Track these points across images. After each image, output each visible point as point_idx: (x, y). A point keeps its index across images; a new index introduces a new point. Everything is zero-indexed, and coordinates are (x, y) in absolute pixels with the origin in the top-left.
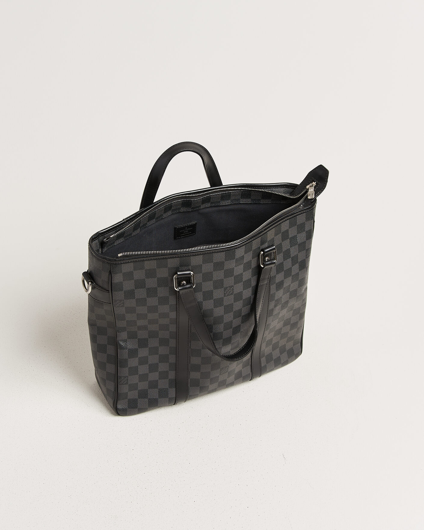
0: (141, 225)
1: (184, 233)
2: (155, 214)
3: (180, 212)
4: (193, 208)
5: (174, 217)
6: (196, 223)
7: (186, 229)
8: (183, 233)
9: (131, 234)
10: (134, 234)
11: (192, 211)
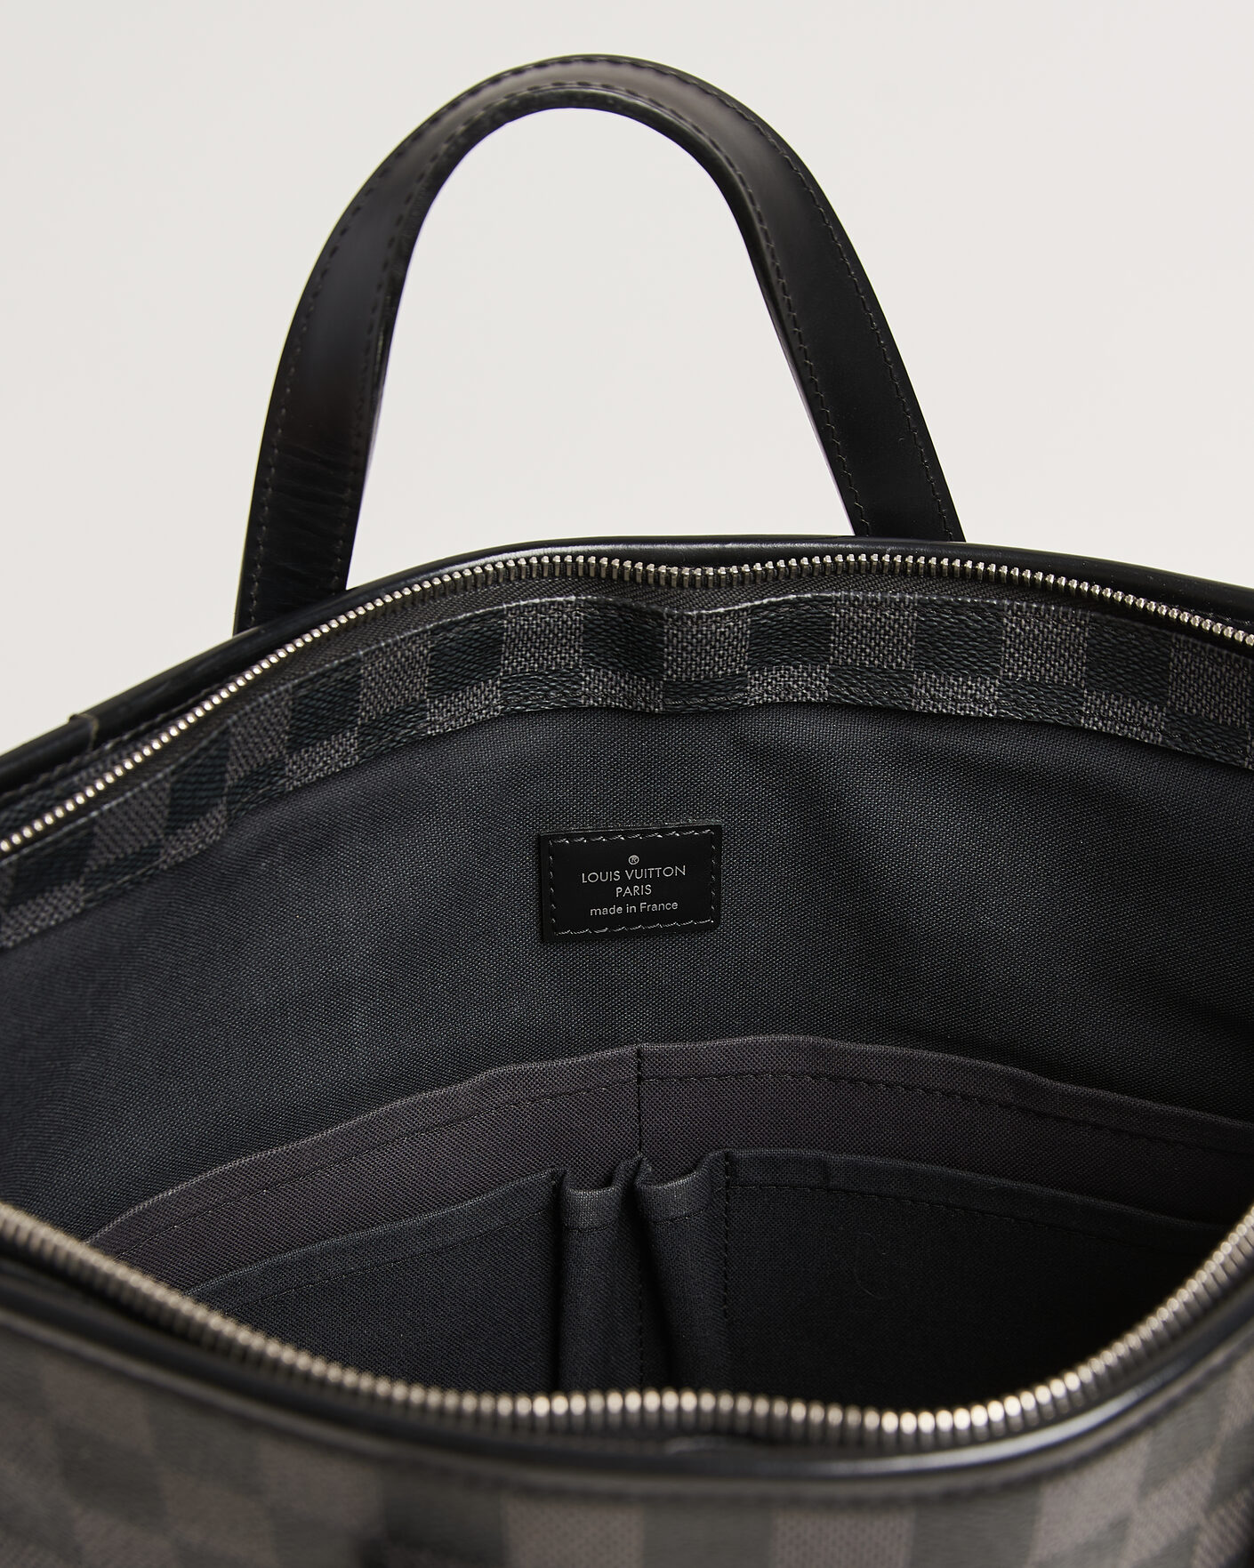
0: (234, 773)
1: (622, 901)
2: (352, 687)
3: (577, 710)
4: (672, 689)
5: (530, 739)
6: (717, 828)
7: (630, 868)
8: (604, 894)
9: (151, 853)
10: (175, 851)
11: (670, 715)
